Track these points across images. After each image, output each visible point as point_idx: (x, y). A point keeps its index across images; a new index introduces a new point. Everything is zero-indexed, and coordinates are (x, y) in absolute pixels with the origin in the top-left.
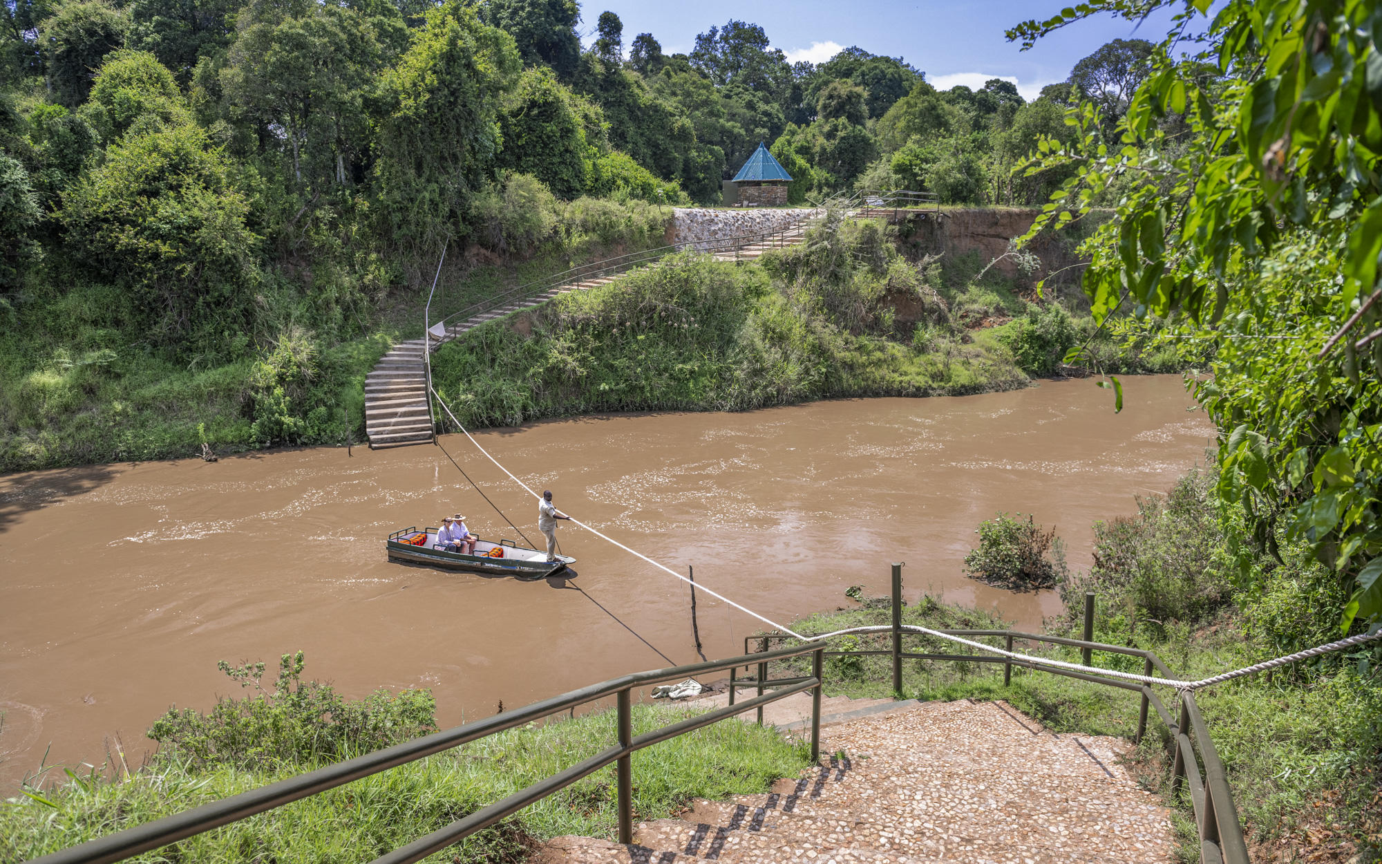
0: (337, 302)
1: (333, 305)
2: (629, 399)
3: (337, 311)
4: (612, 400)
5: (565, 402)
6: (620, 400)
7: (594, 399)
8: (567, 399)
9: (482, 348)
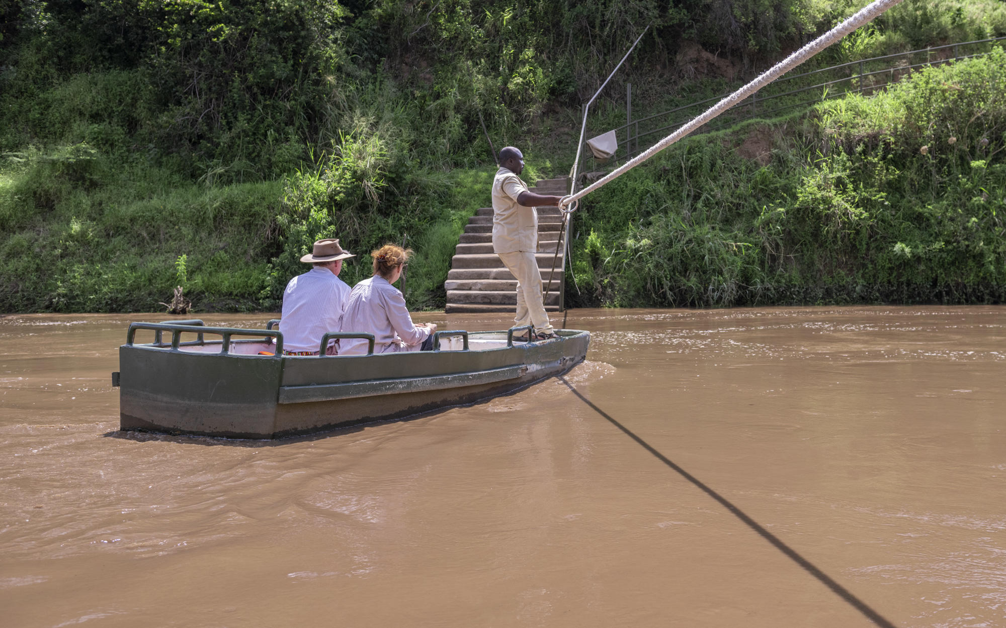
0: (457, 109)
1: (451, 113)
2: (952, 279)
3: (455, 122)
4: (919, 280)
5: (826, 278)
6: (935, 282)
7: (882, 276)
8: (830, 273)
9: (679, 177)
